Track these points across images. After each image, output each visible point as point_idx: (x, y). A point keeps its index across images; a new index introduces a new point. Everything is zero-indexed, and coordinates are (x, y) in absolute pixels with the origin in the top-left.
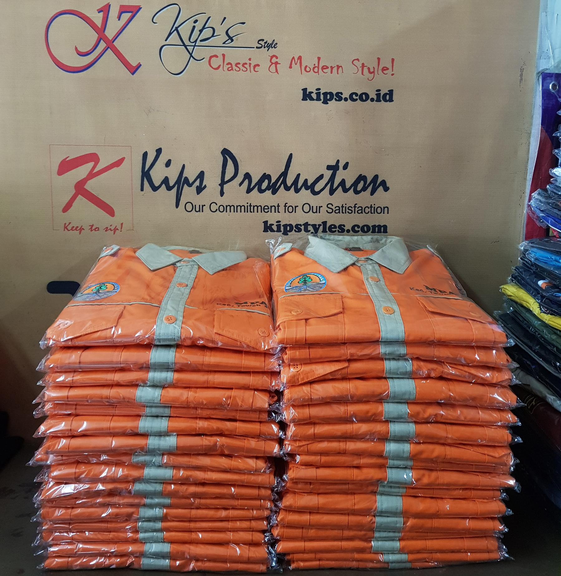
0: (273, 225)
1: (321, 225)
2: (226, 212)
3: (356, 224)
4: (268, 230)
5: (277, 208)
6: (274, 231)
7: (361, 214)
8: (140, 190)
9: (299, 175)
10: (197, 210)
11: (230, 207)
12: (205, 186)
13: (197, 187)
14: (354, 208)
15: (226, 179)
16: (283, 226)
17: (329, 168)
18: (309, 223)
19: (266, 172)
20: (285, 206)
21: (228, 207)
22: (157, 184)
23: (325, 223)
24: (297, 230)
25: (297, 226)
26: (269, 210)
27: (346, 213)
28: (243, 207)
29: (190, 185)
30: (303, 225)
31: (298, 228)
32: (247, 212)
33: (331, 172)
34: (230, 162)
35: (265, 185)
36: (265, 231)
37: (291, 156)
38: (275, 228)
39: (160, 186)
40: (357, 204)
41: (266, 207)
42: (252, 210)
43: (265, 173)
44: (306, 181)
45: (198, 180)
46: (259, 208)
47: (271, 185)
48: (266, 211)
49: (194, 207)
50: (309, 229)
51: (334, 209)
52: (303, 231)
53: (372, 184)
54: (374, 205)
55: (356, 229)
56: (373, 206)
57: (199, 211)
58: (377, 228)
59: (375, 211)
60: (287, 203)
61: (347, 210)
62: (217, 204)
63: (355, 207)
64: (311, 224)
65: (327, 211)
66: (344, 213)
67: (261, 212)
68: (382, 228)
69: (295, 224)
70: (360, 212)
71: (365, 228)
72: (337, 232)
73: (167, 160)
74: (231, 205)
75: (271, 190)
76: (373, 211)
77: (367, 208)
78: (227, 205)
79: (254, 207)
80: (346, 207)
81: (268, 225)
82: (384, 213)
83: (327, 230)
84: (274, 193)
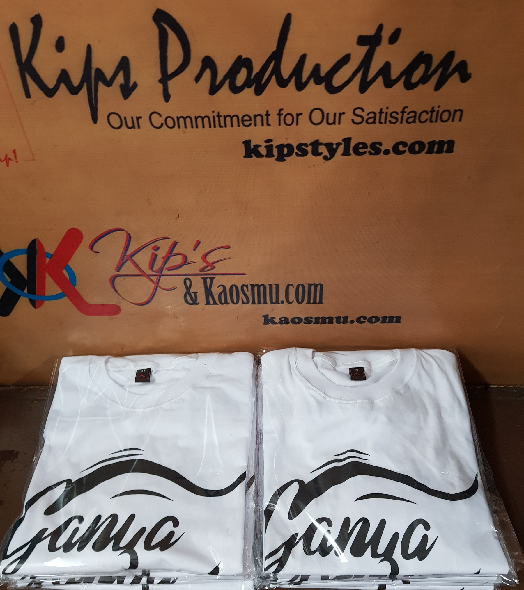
0: (260, 146)
1: (340, 144)
2: (179, 127)
3: (402, 141)
4: (252, 155)
5: (265, 118)
6: (262, 156)
7: (413, 124)
8: (25, 96)
9: (303, 58)
10: (130, 125)
11: (185, 119)
12: (135, 85)
13: (121, 86)
14: (400, 115)
15: (171, 70)
16: (276, 147)
17: (362, 40)
18: (320, 142)
19: (242, 55)
20: (280, 115)
21: (181, 120)
22: (51, 83)
23: (347, 141)
24: (300, 153)
25: (300, 146)
26: (252, 122)
27: (385, 123)
28: (206, 120)
29: (109, 83)
30: (310, 144)
31: (302, 151)
32: (215, 127)
33: (364, 49)
34: (172, 38)
35: (241, 77)
36: (247, 155)
37: (288, 19)
38: (263, 150)
39: (56, 88)
40: (406, 107)
41: (246, 118)
42: (222, 124)
43: (240, 57)
44: (317, 67)
45: (121, 74)
46: (235, 119)
47: (252, 77)
48: (247, 123)
49: (123, 122)
50: (320, 151)
51: (366, 117)
52: (310, 154)
53: (441, 69)
54: (439, 107)
55: (401, 148)
56: (436, 109)
57: (133, 127)
58: (436, 146)
59: (439, 117)
60: (282, 110)
61: (389, 118)
62: (160, 115)
63: (403, 112)
64: (324, 143)
65: (353, 120)
66: (380, 123)
67: (239, 126)
68: (446, 146)
69: (297, 143)
70: (411, 120)
71: (417, 147)
72: (367, 154)
73: (56, 39)
74: (185, 117)
75: (253, 87)
76: (434, 119)
77: (424, 114)
78: (179, 116)
79: (225, 117)
80: (387, 113)
81: (252, 147)
82: (453, 121)
83: (351, 151)
84: (259, 92)
